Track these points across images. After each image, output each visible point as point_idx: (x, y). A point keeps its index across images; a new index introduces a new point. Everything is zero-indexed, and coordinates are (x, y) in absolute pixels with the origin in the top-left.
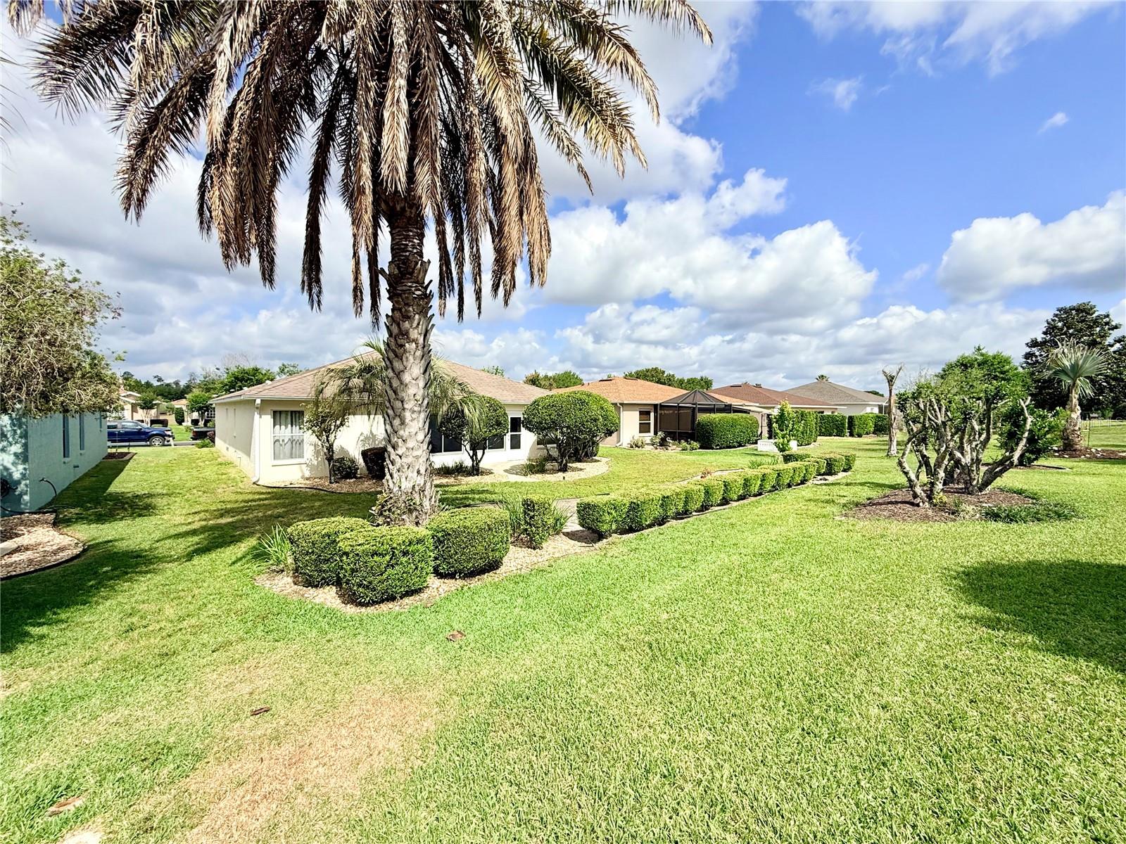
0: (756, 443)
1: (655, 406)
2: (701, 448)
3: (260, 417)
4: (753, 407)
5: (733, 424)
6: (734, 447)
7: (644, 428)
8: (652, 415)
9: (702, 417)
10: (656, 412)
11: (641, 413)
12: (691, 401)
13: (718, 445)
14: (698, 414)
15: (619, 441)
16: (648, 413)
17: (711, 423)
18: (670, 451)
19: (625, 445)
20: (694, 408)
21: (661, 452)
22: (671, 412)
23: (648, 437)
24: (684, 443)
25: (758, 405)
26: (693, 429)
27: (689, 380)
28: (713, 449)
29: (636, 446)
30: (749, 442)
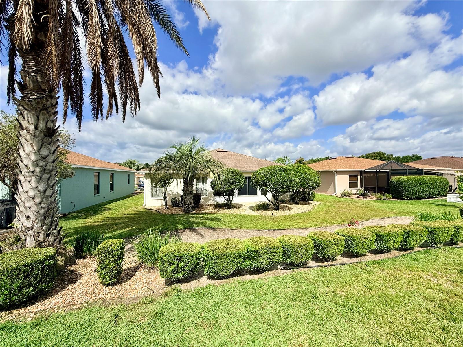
0: (446, 196)
1: (361, 172)
2: (393, 198)
3: (146, 180)
4: (447, 171)
5: (421, 183)
6: (424, 198)
7: (353, 185)
8: (359, 177)
9: (394, 178)
10: (361, 175)
11: (350, 176)
12: (388, 168)
13: (408, 197)
14: (392, 176)
15: (335, 192)
16: (356, 176)
17: (400, 182)
18: (368, 199)
19: (339, 195)
20: (388, 173)
21: (362, 199)
22: (372, 175)
23: (354, 190)
24: (379, 195)
25: (450, 169)
26: (388, 185)
27: (403, 157)
28: (403, 199)
29: (344, 195)
30: (439, 195)
